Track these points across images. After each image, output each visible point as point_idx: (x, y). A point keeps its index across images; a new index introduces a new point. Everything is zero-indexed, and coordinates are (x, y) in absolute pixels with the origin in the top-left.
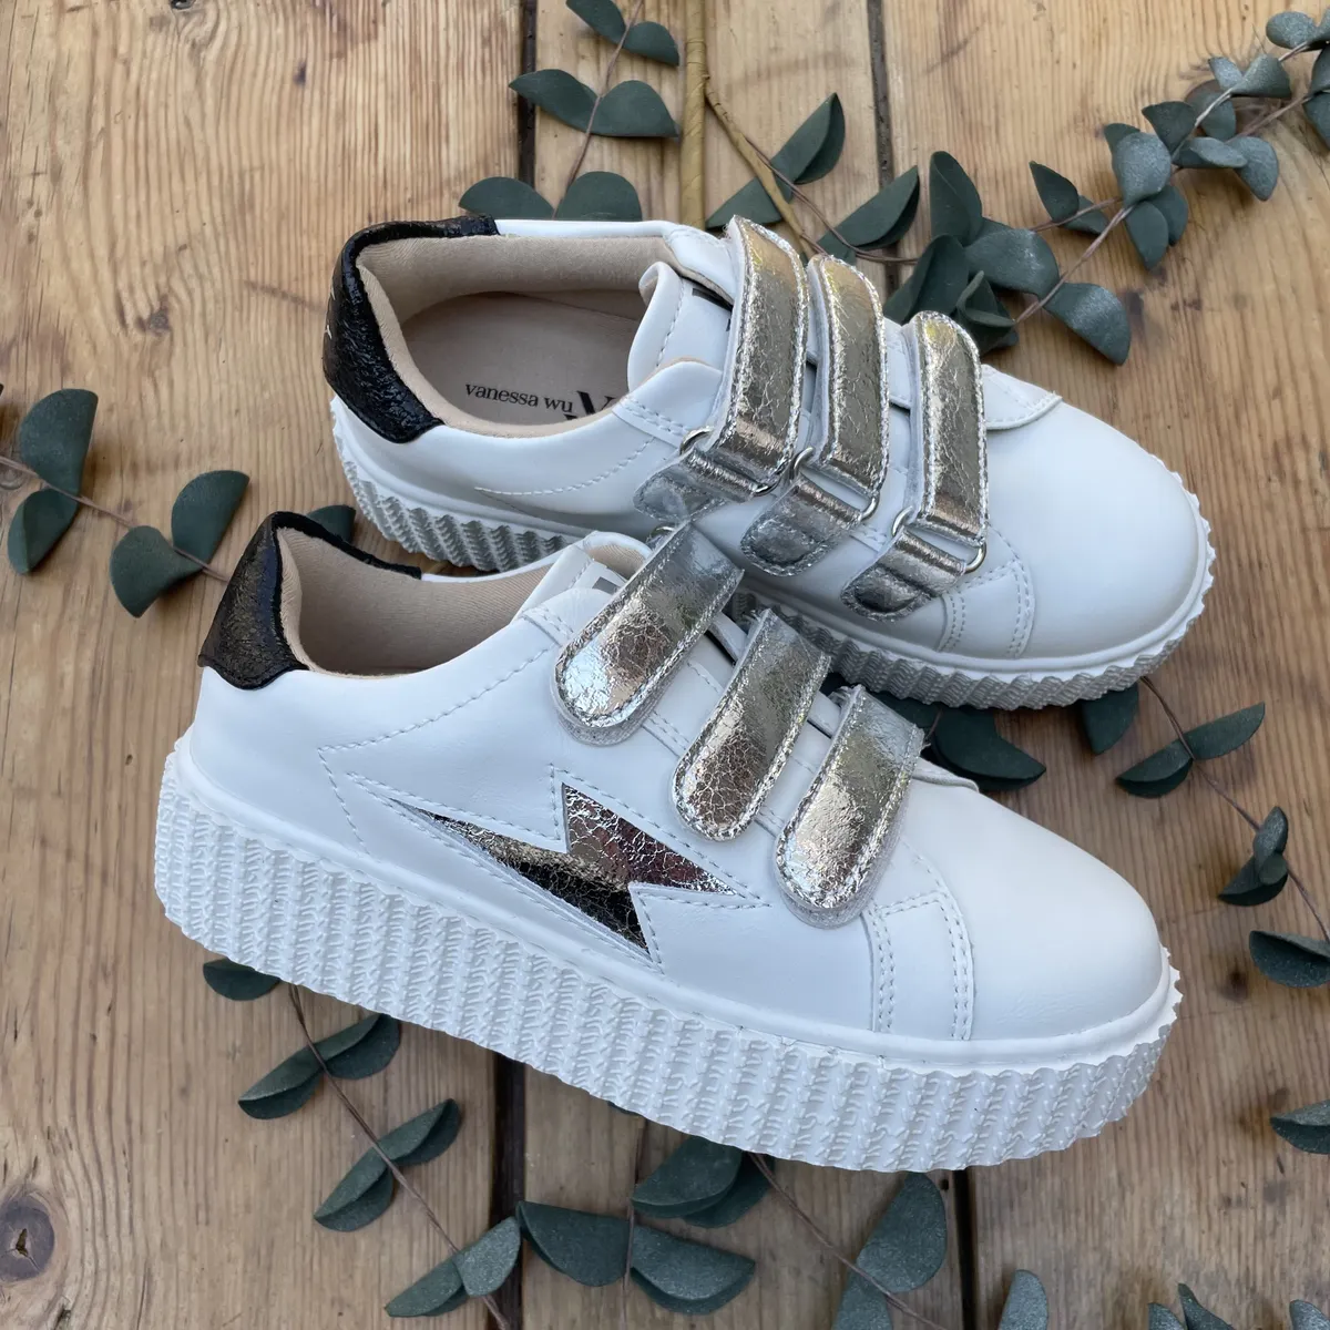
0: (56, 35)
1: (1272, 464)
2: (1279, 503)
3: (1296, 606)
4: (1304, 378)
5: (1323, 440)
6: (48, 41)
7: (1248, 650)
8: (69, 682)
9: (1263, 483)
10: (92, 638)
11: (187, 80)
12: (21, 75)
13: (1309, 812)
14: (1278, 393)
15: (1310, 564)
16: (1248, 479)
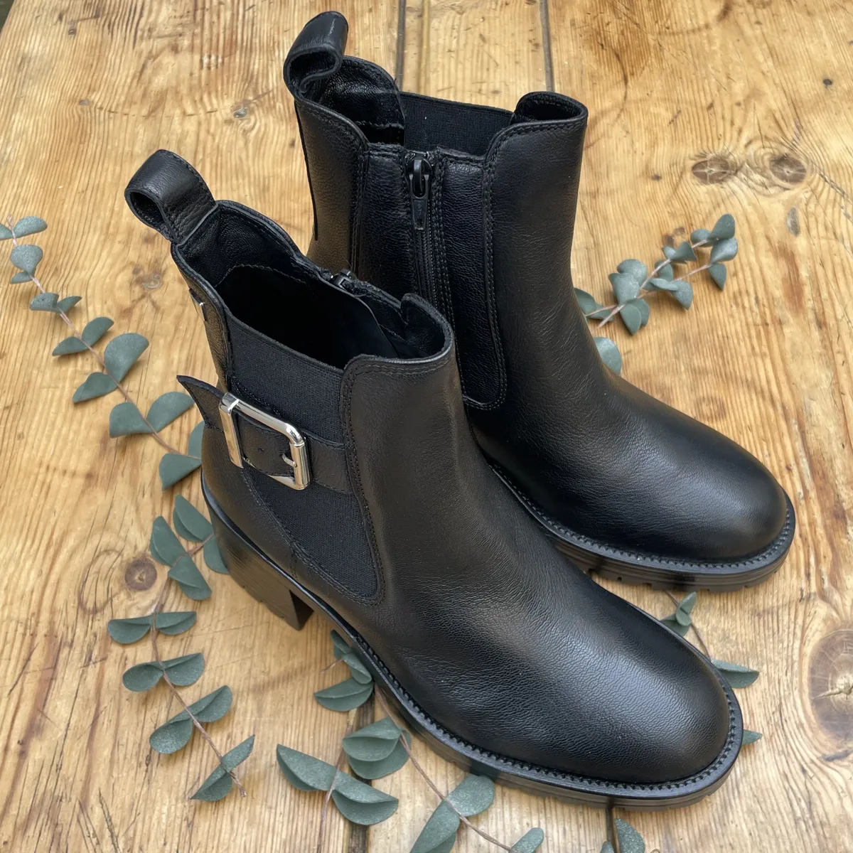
0: (181, 124)
1: (732, 301)
2: (736, 315)
3: (744, 353)
4: (747, 269)
5: (756, 293)
6: (178, 126)
7: (722, 368)
8: (175, 362)
9: (728, 306)
10: (187, 345)
11: (241, 143)
12: (165, 137)
13: (751, 430)
14: (735, 274)
15: (750, 337)
16: (721, 305)
